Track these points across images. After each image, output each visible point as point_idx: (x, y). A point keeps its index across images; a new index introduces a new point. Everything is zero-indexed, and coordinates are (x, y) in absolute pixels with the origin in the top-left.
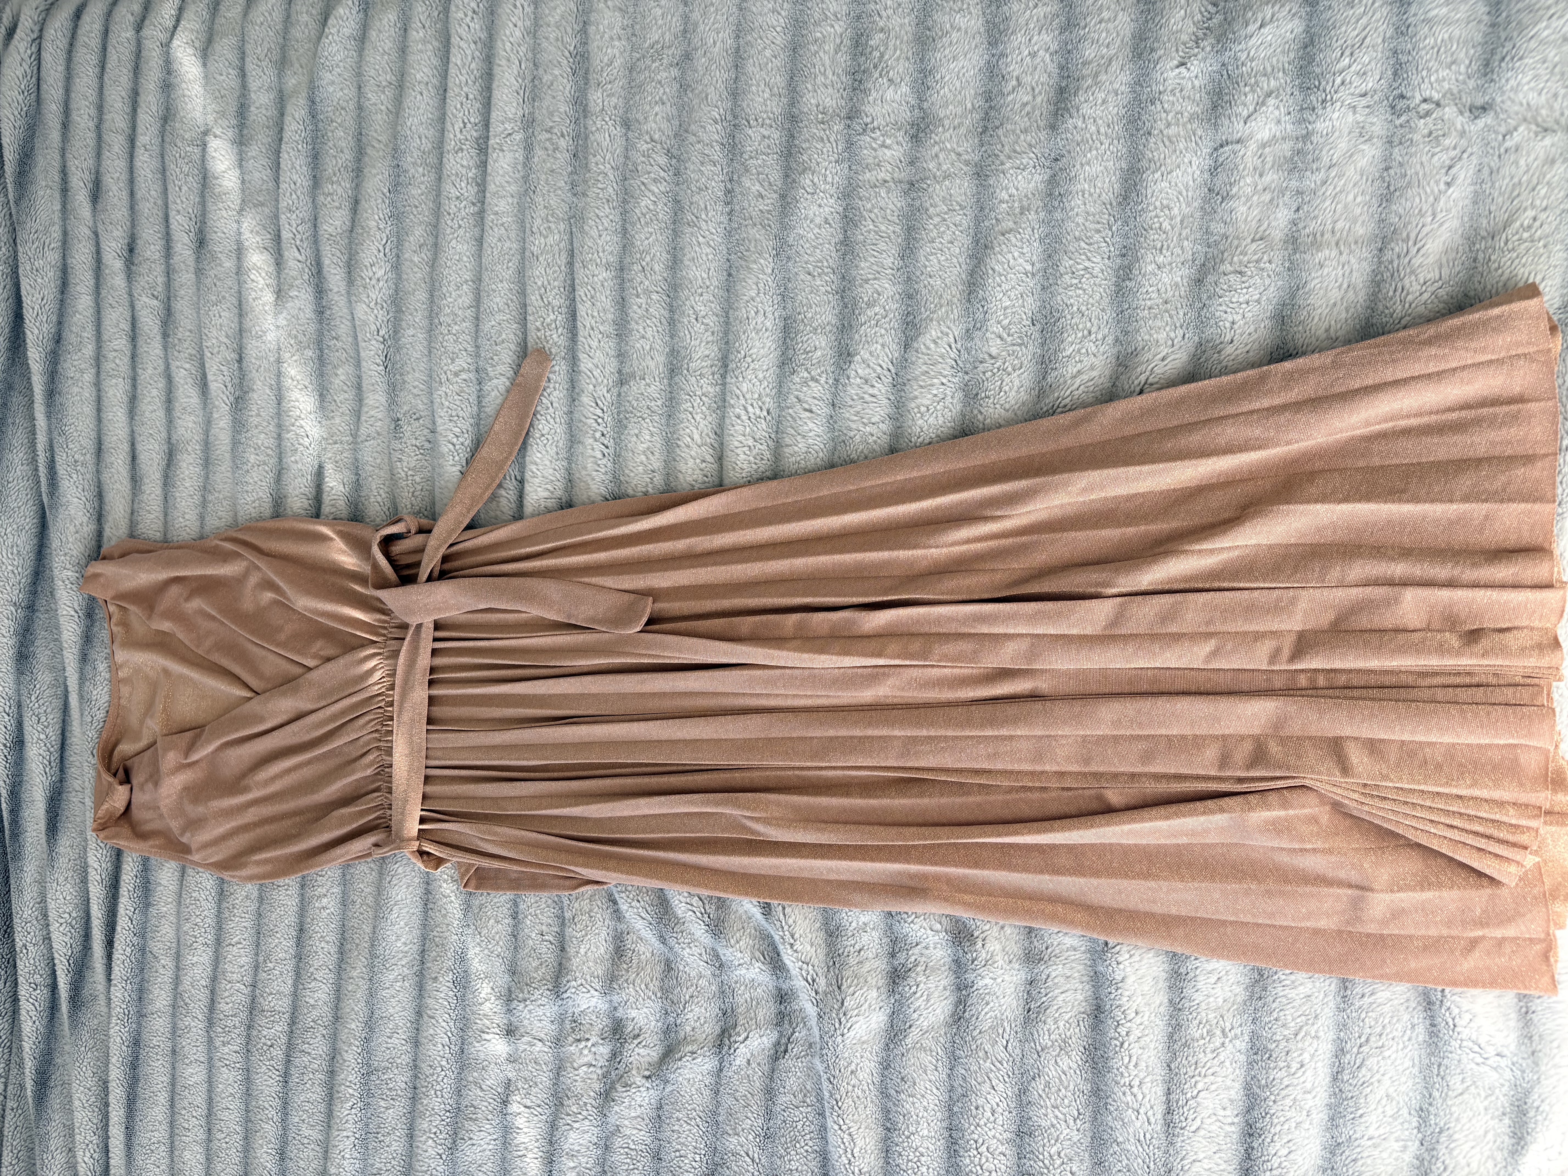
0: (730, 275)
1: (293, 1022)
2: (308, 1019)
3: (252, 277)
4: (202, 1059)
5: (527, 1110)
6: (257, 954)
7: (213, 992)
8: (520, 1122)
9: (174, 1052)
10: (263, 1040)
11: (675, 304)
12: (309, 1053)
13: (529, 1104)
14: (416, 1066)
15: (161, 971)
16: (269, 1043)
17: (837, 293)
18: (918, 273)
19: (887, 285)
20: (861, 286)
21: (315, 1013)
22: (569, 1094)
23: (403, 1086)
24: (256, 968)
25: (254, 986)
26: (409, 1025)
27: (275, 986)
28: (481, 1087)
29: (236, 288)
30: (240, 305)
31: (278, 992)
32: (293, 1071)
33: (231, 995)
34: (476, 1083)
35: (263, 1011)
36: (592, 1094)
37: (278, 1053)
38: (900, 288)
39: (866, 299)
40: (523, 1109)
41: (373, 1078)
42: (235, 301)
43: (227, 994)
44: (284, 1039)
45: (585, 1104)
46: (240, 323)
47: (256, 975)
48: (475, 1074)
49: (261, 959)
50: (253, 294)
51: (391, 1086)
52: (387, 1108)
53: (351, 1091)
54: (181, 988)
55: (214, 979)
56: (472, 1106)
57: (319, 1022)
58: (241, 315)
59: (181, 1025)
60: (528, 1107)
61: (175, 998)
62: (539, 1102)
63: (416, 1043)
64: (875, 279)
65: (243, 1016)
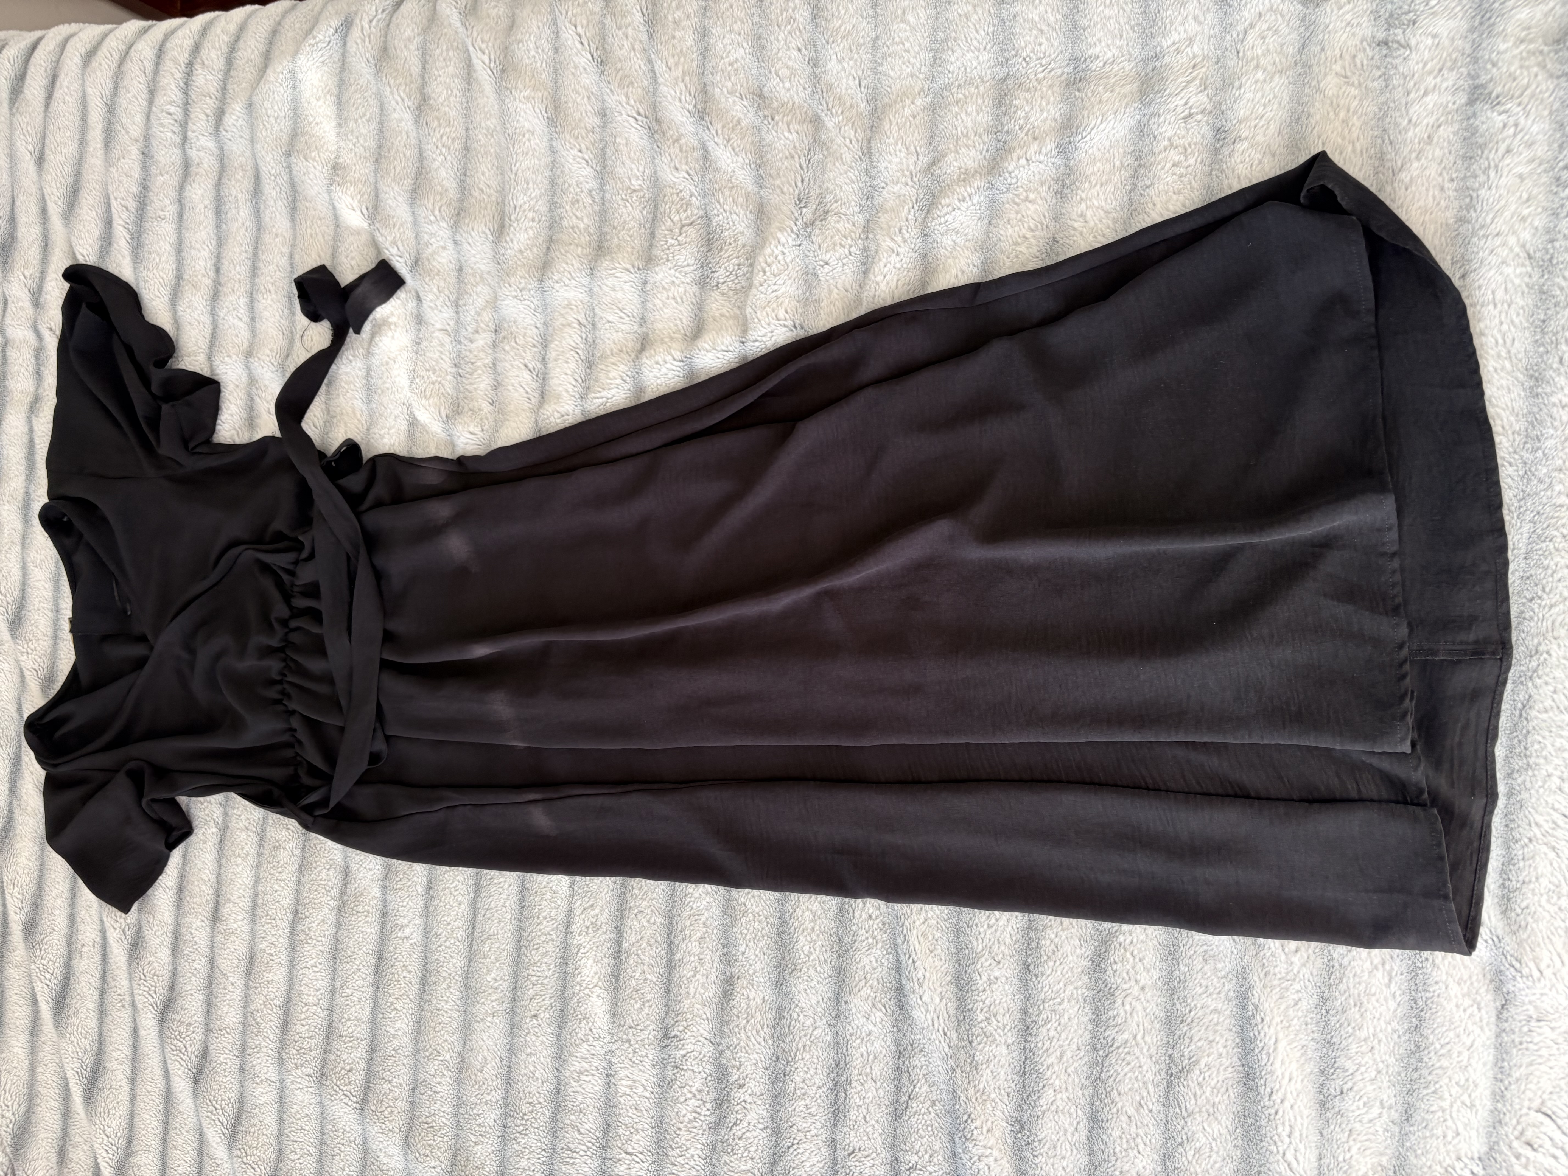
2: (388, 1047)
6: (334, 979)
7: (287, 1013)
9: (242, 1070)
10: (341, 1064)
12: (389, 1081)
15: (230, 988)
54: (251, 1007)
55: (288, 1000)
56: (569, 1149)
57: (400, 1051)
59: (251, 1043)
61: (245, 1015)
65: (319, 1038)
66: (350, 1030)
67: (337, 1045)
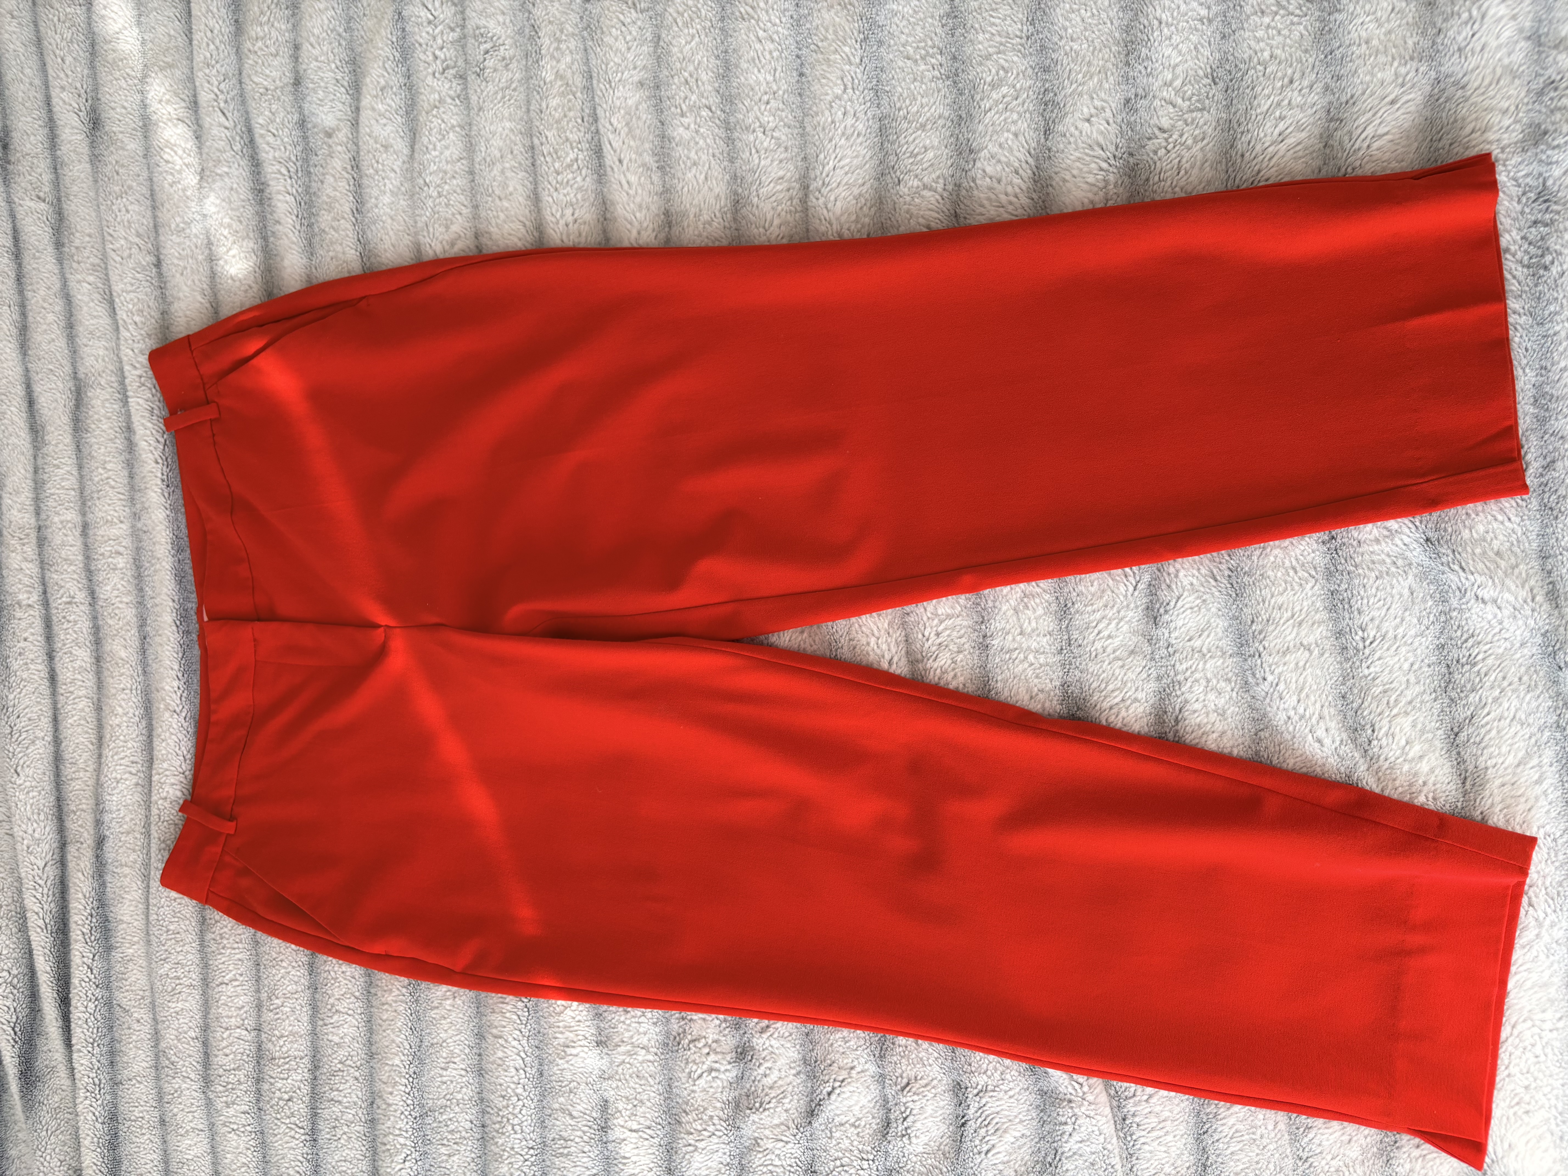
0: (801, 75)
1: (315, 1067)
2: (333, 1060)
3: (166, 157)
4: (201, 1127)
5: (634, 1134)
6: (258, 991)
7: (205, 1044)
8: (626, 1150)
9: (163, 1122)
10: (278, 1094)
11: (732, 120)
12: (340, 1102)
13: (635, 1126)
14: (482, 1100)
15: (136, 1026)
16: (286, 1097)
17: (948, 78)
18: (1055, 39)
19: (1015, 59)
20: (981, 64)
21: (342, 1053)
22: (688, 1109)
23: (468, 1125)
24: (259, 1007)
25: (259, 1030)
26: (467, 1051)
27: (286, 1027)
28: (570, 1115)
29: (145, 174)
30: (152, 195)
31: (292, 1033)
32: (322, 1125)
33: (231, 1045)
34: (563, 1111)
35: (273, 1059)
36: (719, 1105)
37: (300, 1107)
38: (1033, 60)
39: (989, 79)
40: (628, 1133)
41: (429, 1120)
42: (145, 191)
43: (225, 1043)
44: (306, 1089)
45: (711, 1117)
46: (155, 217)
47: (259, 1016)
48: (561, 1100)
49: (264, 996)
50: (170, 178)
51: (452, 1127)
52: (449, 1156)
53: (402, 1140)
54: (163, 1045)
55: (206, 1028)
56: (562, 1138)
57: (348, 1062)
58: (154, 208)
59: (168, 1088)
60: (634, 1131)
61: (157, 1057)
62: (648, 1123)
63: (480, 1072)
64: (999, 53)
65: (250, 1067)
66: (284, 1049)
67: (272, 1071)
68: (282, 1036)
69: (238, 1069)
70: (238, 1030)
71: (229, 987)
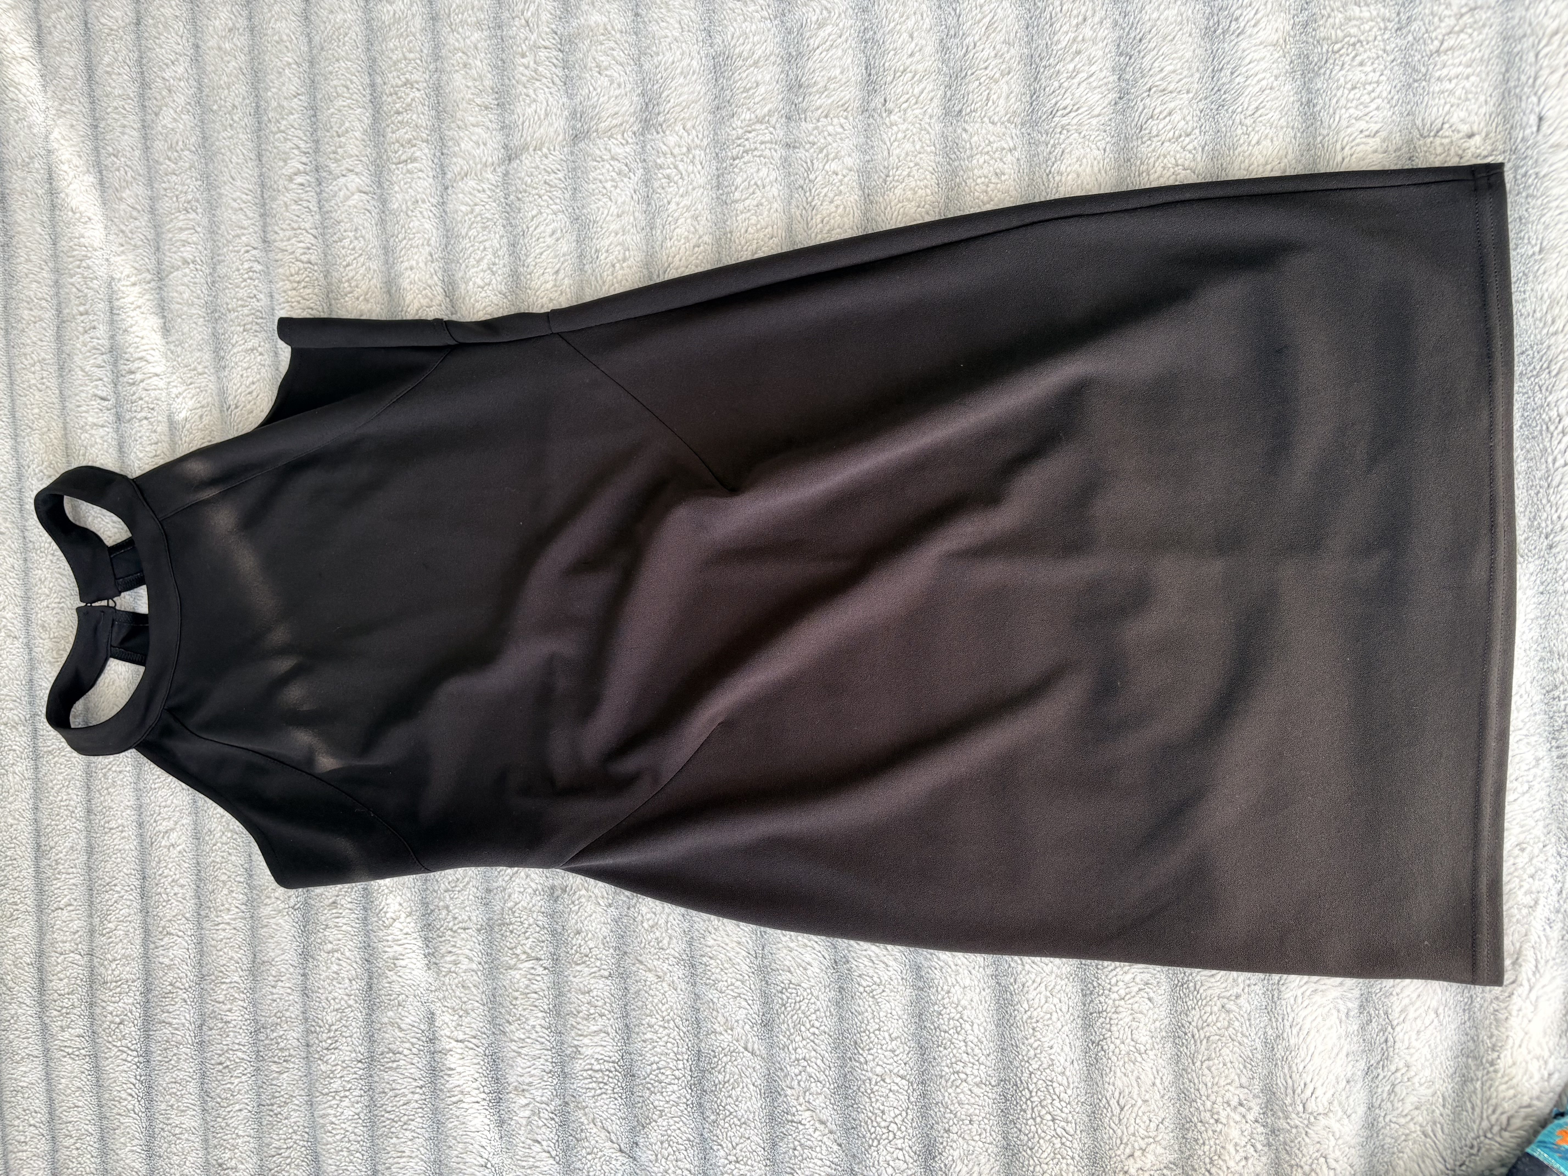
1: (147, 990)
4: (36, 1053)
5: (460, 1045)
8: (452, 1061)
13: (461, 1037)
16: (117, 1020)
21: (172, 975)
22: (511, 1019)
23: (295, 1043)
24: (92, 932)
25: (91, 954)
26: (293, 970)
27: (119, 950)
28: (399, 1027)
31: (124, 956)
32: (153, 1047)
33: (65, 969)
34: (392, 1024)
35: (105, 983)
37: (132, 1030)
40: (454, 1044)
41: (262, 1036)
43: (59, 968)
44: (138, 1012)
45: (534, 1026)
47: (92, 941)
48: (390, 1014)
49: (97, 920)
51: (282, 1045)
60: (460, 1041)
62: (473, 1033)
68: (115, 960)
69: (72, 993)
70: (72, 955)
71: (65, 911)
